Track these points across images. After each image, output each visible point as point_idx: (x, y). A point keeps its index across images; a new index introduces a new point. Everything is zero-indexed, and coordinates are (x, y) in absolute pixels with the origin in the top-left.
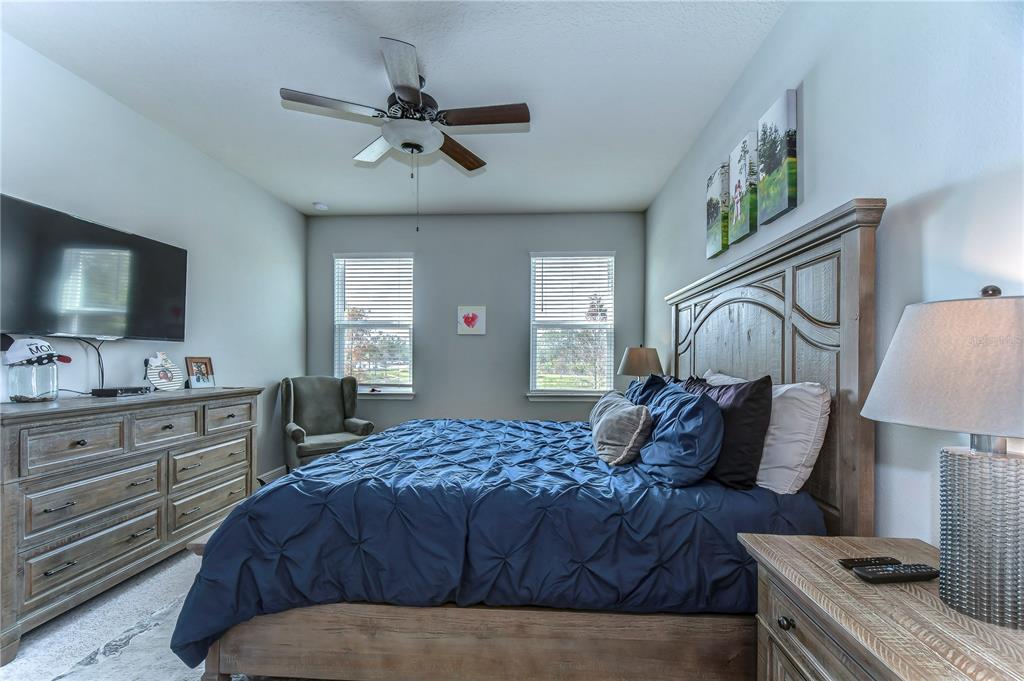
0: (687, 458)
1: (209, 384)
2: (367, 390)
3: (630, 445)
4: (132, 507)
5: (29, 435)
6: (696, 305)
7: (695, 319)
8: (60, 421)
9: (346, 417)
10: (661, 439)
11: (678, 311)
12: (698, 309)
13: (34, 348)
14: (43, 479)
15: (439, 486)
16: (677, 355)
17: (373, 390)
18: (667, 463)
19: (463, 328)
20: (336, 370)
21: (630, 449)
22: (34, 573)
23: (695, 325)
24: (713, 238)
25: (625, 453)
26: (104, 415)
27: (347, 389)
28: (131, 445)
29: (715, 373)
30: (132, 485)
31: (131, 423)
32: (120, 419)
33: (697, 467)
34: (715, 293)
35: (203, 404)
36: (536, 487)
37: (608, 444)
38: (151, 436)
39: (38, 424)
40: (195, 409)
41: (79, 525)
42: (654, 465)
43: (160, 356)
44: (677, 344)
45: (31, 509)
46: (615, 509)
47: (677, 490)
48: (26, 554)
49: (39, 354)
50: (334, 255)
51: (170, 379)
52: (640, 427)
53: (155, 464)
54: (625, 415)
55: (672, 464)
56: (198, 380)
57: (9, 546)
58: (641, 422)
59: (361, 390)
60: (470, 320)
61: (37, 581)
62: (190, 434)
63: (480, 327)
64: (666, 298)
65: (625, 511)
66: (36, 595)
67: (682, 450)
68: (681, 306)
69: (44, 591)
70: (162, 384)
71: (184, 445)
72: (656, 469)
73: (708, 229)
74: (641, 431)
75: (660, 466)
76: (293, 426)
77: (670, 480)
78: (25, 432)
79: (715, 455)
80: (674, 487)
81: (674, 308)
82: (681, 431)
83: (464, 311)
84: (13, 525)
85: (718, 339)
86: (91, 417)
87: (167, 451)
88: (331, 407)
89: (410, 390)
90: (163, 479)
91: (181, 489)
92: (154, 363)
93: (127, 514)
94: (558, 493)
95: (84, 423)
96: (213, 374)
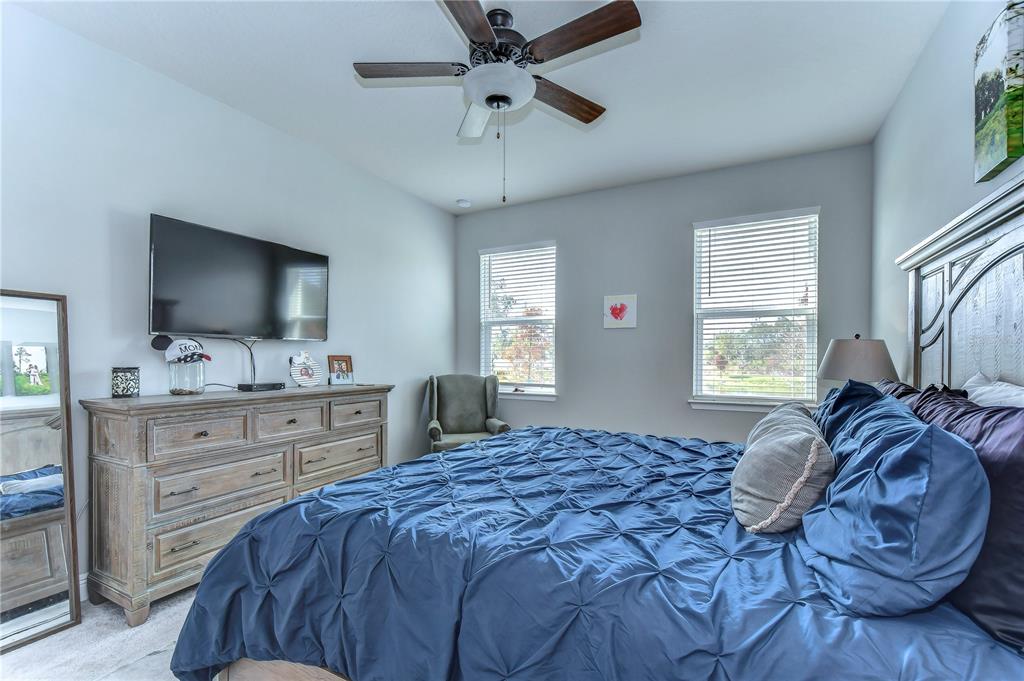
0: (889, 556)
1: (349, 381)
2: (511, 390)
3: (787, 502)
4: (257, 494)
5: (156, 425)
6: (952, 264)
7: (952, 287)
8: (185, 414)
9: (487, 417)
10: (841, 504)
11: (920, 279)
12: (957, 270)
13: (183, 347)
14: (169, 465)
15: (447, 534)
16: (918, 350)
17: (516, 390)
18: (845, 557)
19: (610, 322)
20: (482, 368)
21: (786, 510)
22: (162, 548)
23: (950, 299)
24: (987, 143)
25: (774, 515)
26: (227, 409)
27: (489, 387)
28: (255, 436)
29: (987, 380)
30: (256, 474)
31: (254, 417)
32: (244, 413)
33: (912, 582)
34: (991, 237)
35: (328, 400)
36: (579, 561)
37: (747, 493)
38: (276, 430)
39: (163, 415)
40: (322, 404)
41: (204, 508)
42: (820, 554)
43: (303, 355)
44: (918, 331)
45: (159, 491)
46: (705, 641)
47: (857, 624)
48: (155, 531)
49: (187, 353)
50: (480, 251)
51: (310, 376)
52: (806, 474)
53: (280, 455)
54: (780, 449)
55: (854, 561)
56: (338, 377)
57: (138, 522)
58: (808, 465)
59: (501, 389)
60: (617, 312)
61: (165, 555)
62: (316, 428)
63: (630, 319)
64: (897, 261)
65: (726, 651)
66: (164, 568)
67: (879, 536)
68: (925, 271)
69: (172, 565)
70: (304, 381)
71: (310, 439)
72: (821, 563)
73: (977, 131)
74: (808, 480)
75: (830, 559)
76: (435, 424)
77: (845, 595)
78: (151, 422)
79: (966, 562)
80: (854, 613)
81: (912, 275)
82: (876, 498)
83: (611, 301)
84: (141, 504)
85: (998, 317)
86: (216, 410)
87: (294, 443)
88: (474, 406)
89: (552, 391)
90: (289, 470)
91: (307, 481)
92: (297, 360)
93: (252, 501)
94: (609, 581)
95: (207, 416)
96: (352, 371)
